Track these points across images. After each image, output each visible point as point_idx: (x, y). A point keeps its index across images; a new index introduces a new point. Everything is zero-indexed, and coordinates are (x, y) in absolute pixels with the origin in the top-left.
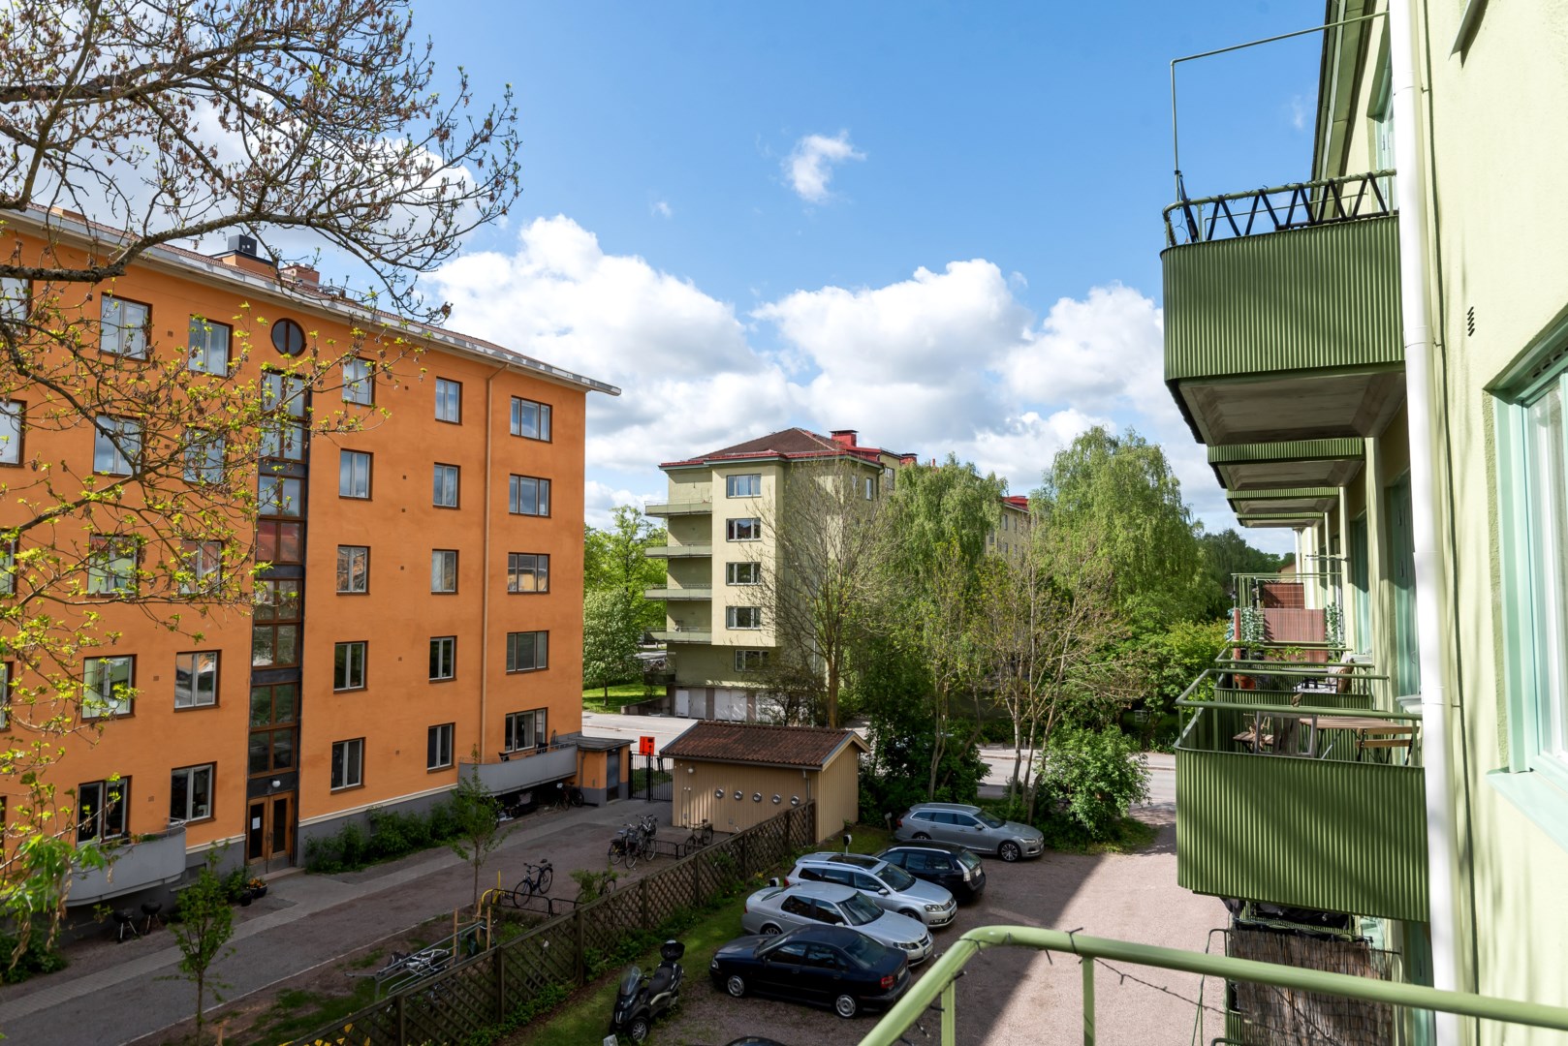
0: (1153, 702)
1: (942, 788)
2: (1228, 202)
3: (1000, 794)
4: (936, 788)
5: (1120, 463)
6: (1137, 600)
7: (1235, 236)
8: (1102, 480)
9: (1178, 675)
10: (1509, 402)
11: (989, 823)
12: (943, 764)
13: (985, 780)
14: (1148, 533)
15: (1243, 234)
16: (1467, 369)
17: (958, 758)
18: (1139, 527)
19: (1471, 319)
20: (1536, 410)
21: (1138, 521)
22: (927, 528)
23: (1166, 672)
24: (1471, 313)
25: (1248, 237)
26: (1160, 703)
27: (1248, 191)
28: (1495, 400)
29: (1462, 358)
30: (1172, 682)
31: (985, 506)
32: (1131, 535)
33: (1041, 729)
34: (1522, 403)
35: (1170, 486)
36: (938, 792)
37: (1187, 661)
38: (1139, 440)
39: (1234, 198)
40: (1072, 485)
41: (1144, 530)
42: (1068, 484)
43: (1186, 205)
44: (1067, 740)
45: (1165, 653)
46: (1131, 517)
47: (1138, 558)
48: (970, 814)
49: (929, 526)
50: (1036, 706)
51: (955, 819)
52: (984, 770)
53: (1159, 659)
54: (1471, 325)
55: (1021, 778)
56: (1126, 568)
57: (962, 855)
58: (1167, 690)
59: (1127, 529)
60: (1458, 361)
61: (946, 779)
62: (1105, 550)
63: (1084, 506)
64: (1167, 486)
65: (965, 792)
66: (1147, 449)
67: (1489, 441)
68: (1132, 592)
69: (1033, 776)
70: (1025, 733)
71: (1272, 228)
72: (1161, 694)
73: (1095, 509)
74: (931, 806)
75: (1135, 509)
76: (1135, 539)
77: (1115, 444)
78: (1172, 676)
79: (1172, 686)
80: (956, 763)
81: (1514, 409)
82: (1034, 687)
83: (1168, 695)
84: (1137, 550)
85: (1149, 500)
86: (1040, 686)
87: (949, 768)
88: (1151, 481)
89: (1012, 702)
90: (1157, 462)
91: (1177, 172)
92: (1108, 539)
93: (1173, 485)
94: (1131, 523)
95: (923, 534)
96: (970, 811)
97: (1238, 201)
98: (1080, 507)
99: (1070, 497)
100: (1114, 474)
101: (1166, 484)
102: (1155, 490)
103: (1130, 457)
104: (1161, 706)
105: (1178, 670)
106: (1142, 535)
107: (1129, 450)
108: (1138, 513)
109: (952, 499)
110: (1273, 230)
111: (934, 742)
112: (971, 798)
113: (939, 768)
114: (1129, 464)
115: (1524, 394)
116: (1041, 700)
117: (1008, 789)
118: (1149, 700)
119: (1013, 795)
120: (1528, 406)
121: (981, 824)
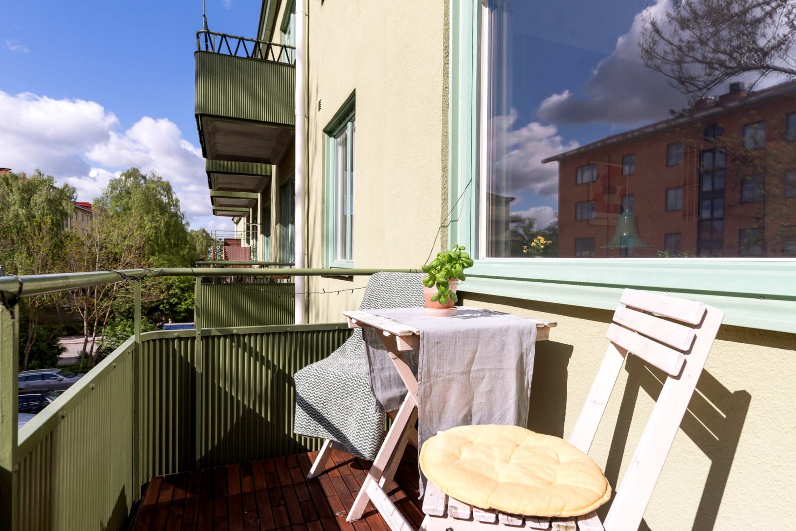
0: (163, 307)
1: (33, 362)
2: (227, 38)
3: (73, 362)
4: (28, 363)
5: (147, 188)
6: (156, 258)
7: (229, 54)
8: (137, 196)
9: (177, 293)
10: (330, 137)
11: (66, 376)
12: (34, 348)
13: (64, 355)
14: (162, 225)
15: (233, 54)
16: (317, 125)
17: (44, 344)
18: (158, 221)
19: (320, 104)
20: (339, 139)
21: (158, 219)
22: (20, 213)
23: (171, 292)
24: (320, 102)
25: (235, 56)
26: (167, 307)
27: (237, 36)
28: (326, 135)
29: (315, 121)
30: (174, 297)
31: (64, 204)
32: (153, 225)
33: (100, 324)
34: (334, 137)
35: (174, 202)
36: (30, 365)
37: (182, 285)
38: (158, 178)
39: (231, 37)
40: (119, 198)
41: (161, 223)
42: (117, 197)
43: (208, 33)
44: (117, 326)
45: (171, 282)
46: (153, 216)
47: (157, 237)
48: (54, 373)
49: (22, 212)
50: (98, 311)
51: (43, 377)
52: (64, 349)
53: (168, 286)
54: (320, 107)
55: (88, 349)
56: (150, 242)
57: (49, 394)
58: (171, 301)
59: (151, 222)
60: (313, 123)
61: (36, 357)
62: (138, 233)
63: (127, 209)
64: (173, 202)
65: (49, 362)
66: (163, 182)
67: (324, 150)
68: (153, 254)
69: (96, 347)
70: (90, 326)
71: (245, 56)
72: (168, 303)
73: (133, 211)
74: (25, 373)
75: (155, 213)
76: (155, 228)
77: (144, 178)
78: (175, 294)
79: (174, 299)
80: (43, 346)
81: (332, 139)
82: (97, 301)
83: (172, 303)
84: (156, 233)
85: (163, 209)
86: (102, 300)
87: (38, 349)
88: (165, 200)
89: (83, 310)
90: (168, 189)
91: (204, 16)
92: (140, 227)
93: (176, 202)
94: (153, 220)
95: (18, 216)
96: (54, 371)
97: (231, 39)
98: (124, 210)
99: (119, 203)
100: (144, 194)
101: (172, 201)
102: (166, 204)
103: (153, 186)
104: (168, 309)
105: (177, 291)
106: (159, 226)
107: (153, 182)
108: (157, 215)
109: (39, 198)
110: (246, 57)
111: (28, 337)
112: (53, 365)
113: (31, 351)
114: (153, 189)
115: (335, 134)
116: (100, 309)
117: (79, 358)
118: (162, 306)
119: (83, 360)
120: (336, 138)
121: (60, 377)
